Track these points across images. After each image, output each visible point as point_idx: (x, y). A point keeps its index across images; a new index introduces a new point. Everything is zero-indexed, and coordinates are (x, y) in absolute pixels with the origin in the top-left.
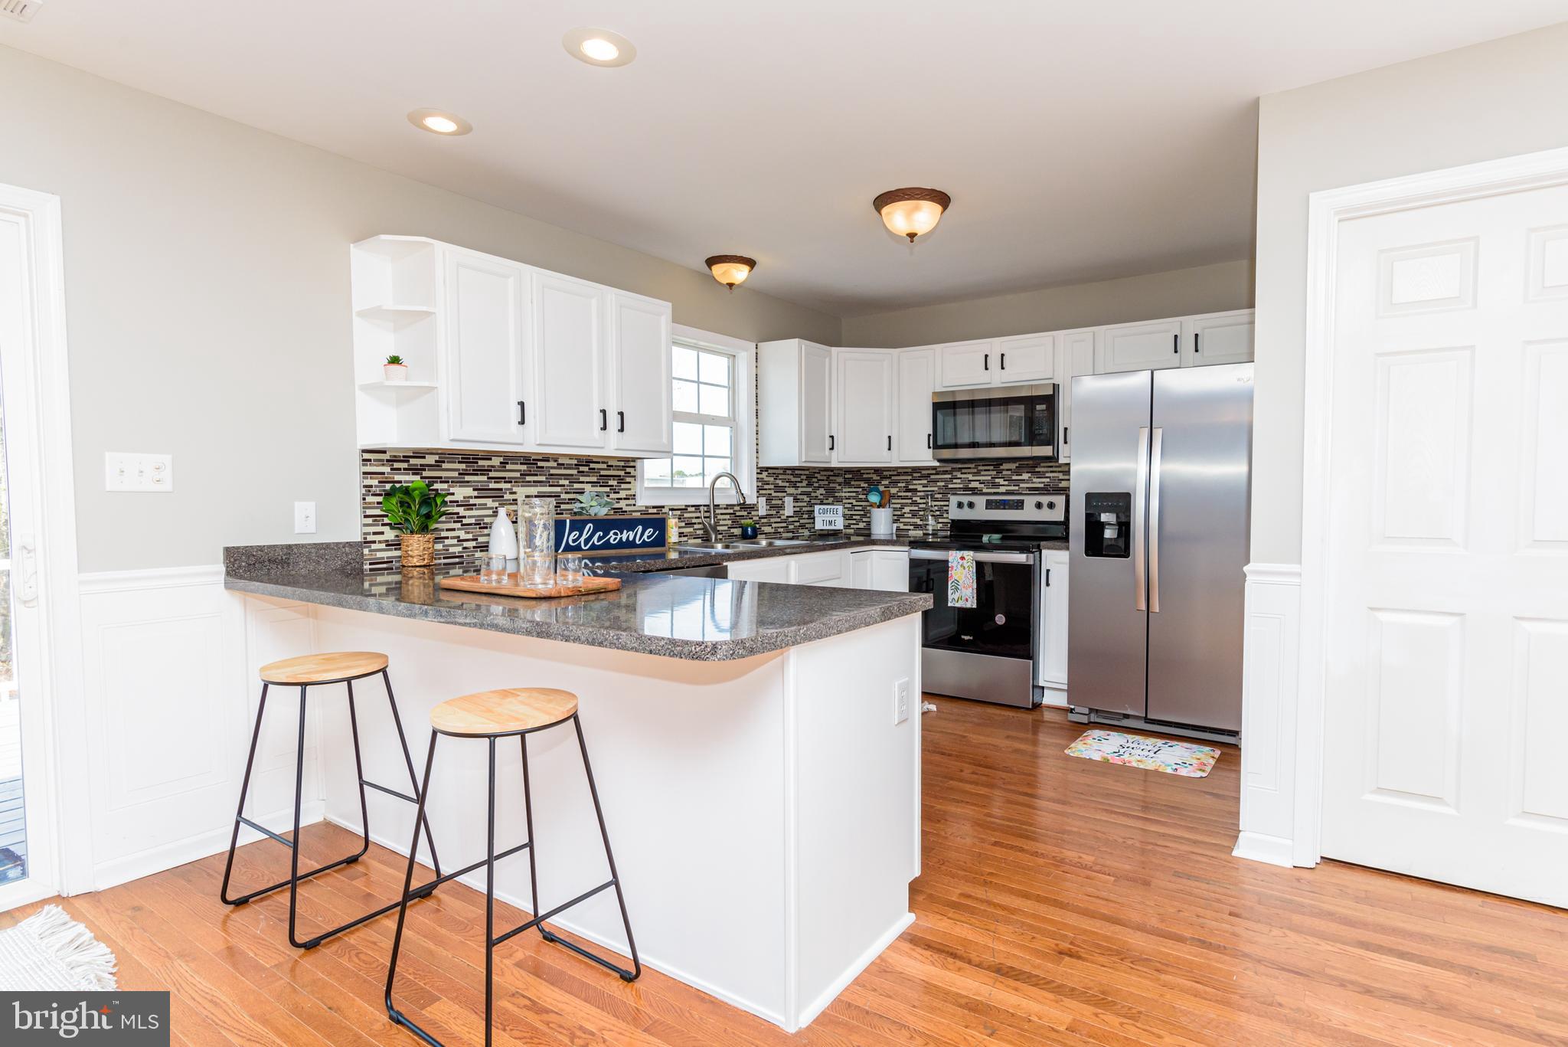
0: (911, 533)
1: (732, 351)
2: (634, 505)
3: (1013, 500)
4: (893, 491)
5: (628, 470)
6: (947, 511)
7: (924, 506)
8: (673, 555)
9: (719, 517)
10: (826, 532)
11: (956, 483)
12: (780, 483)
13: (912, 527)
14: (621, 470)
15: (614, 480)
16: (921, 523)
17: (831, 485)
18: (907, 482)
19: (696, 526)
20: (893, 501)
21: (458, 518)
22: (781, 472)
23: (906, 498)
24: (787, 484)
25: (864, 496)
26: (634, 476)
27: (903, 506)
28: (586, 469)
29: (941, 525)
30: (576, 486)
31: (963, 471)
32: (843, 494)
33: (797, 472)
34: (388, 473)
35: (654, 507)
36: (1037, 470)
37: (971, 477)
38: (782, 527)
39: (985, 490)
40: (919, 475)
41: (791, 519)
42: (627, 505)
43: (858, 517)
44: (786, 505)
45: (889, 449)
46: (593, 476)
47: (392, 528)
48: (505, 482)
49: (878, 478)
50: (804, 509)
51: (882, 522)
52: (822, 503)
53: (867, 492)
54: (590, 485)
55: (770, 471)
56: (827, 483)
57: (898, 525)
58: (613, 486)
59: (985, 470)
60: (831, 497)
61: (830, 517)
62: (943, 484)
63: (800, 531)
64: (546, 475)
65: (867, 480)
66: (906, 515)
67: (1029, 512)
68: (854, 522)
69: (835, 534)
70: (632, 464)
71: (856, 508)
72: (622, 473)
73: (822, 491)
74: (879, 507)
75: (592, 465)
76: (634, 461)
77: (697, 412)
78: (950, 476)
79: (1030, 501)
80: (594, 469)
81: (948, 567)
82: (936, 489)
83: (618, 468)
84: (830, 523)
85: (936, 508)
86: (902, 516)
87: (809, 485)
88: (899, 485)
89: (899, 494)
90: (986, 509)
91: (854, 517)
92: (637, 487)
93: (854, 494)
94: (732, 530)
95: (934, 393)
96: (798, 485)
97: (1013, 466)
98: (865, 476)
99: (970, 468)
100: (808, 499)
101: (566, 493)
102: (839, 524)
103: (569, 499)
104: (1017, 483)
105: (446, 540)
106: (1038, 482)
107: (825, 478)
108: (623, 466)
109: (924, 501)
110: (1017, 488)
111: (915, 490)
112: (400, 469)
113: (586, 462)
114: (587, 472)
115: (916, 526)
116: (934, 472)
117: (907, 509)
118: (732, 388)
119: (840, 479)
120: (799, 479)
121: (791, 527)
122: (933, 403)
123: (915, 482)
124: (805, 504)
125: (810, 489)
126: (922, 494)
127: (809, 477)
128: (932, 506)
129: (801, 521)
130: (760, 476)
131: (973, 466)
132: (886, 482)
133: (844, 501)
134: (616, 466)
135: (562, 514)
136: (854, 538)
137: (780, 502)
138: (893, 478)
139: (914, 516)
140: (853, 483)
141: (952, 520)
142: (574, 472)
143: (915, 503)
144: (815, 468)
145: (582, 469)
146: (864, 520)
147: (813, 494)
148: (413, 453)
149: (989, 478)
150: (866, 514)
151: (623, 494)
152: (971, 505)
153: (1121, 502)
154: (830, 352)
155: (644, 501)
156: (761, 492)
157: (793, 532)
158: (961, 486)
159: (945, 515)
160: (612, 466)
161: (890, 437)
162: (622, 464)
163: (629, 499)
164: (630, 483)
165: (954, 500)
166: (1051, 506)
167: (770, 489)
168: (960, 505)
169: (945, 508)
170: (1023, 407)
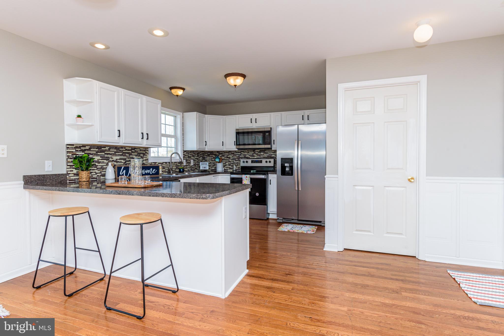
0: (229, 170)
1: (175, 115)
2: (148, 162)
3: (259, 160)
4: (223, 158)
5: (146, 151)
6: (240, 164)
7: (233, 162)
8: (161, 178)
9: (173, 166)
10: (203, 170)
11: (242, 156)
12: (189, 155)
13: (229, 169)
14: (144, 151)
15: (142, 154)
16: (232, 167)
17: (204, 156)
18: (227, 155)
19: (166, 169)
20: (223, 161)
21: (96, 166)
22: (190, 152)
23: (227, 160)
24: (192, 156)
25: (214, 160)
26: (148, 153)
27: (226, 162)
28: (134, 151)
29: (237, 168)
30: (131, 156)
31: (244, 152)
32: (207, 159)
33: (194, 152)
34: (75, 152)
35: (154, 163)
37: (246, 154)
38: (190, 169)
39: (250, 158)
40: (231, 153)
41: (193, 167)
42: (146, 162)
43: (212, 166)
44: (191, 162)
45: (223, 145)
46: (136, 153)
47: (76, 169)
48: (110, 155)
49: (218, 154)
50: (196, 163)
51: (220, 167)
52: (201, 162)
53: (215, 158)
54: (135, 156)
55: (187, 152)
56: (202, 155)
57: (225, 168)
58: (141, 156)
59: (250, 152)
60: (204, 160)
61: (204, 166)
62: (238, 156)
63: (195, 170)
64: (122, 153)
65: (215, 155)
66: (227, 165)
67: (264, 164)
68: (211, 167)
69: (205, 171)
70: (147, 149)
71: (211, 163)
72: (144, 152)
73: (201, 158)
74: (219, 163)
75: (136, 150)
76: (148, 148)
77: (165, 134)
78: (240, 153)
79: (264, 161)
80: (136, 151)
81: (242, 180)
82: (236, 157)
83: (143, 151)
84: (205, 168)
85: (236, 163)
86: (226, 165)
87: (198, 156)
88: (225, 156)
89: (225, 159)
90: (251, 163)
91: (211, 166)
92: (149, 157)
93: (211, 159)
94: (176, 170)
95: (236, 129)
96: (195, 156)
98: (214, 153)
99: (246, 151)
100: (197, 160)
101: (128, 158)
102: (207, 168)
103: (129, 160)
104: (260, 155)
105: (92, 173)
106: (266, 155)
107: (202, 154)
108: (145, 150)
109: (233, 161)
111: (230, 158)
112: (78, 151)
113: (134, 149)
114: (134, 152)
115: (230, 168)
116: (235, 152)
117: (227, 163)
118: (175, 126)
119: (207, 154)
120: (195, 154)
121: (193, 169)
122: (236, 132)
123: (229, 155)
124: (197, 162)
125: (198, 157)
126: (232, 159)
127: (198, 154)
128: (235, 162)
129: (196, 167)
130: (184, 153)
131: (247, 150)
132: (221, 155)
133: (208, 161)
134: (142, 150)
135: (127, 165)
136: (211, 172)
137: (190, 161)
138: (223, 154)
139: (229, 165)
140: (210, 155)
141: (241, 166)
142: (130, 152)
143: (230, 161)
144: (199, 151)
145: (133, 151)
146: (214, 167)
147: (199, 159)
148: (82, 145)
149: (252, 154)
150: (215, 165)
151: (144, 159)
152: (247, 162)
153: (290, 161)
154: (205, 116)
155: (150, 161)
156: (184, 158)
157: (193, 171)
159: (239, 165)
160: (141, 150)
161: (223, 142)
162: (144, 149)
163: (146, 160)
164: (147, 155)
165: (242, 160)
166: (270, 162)
167: (187, 157)
168: (244, 162)
169: (239, 163)
170: (262, 134)
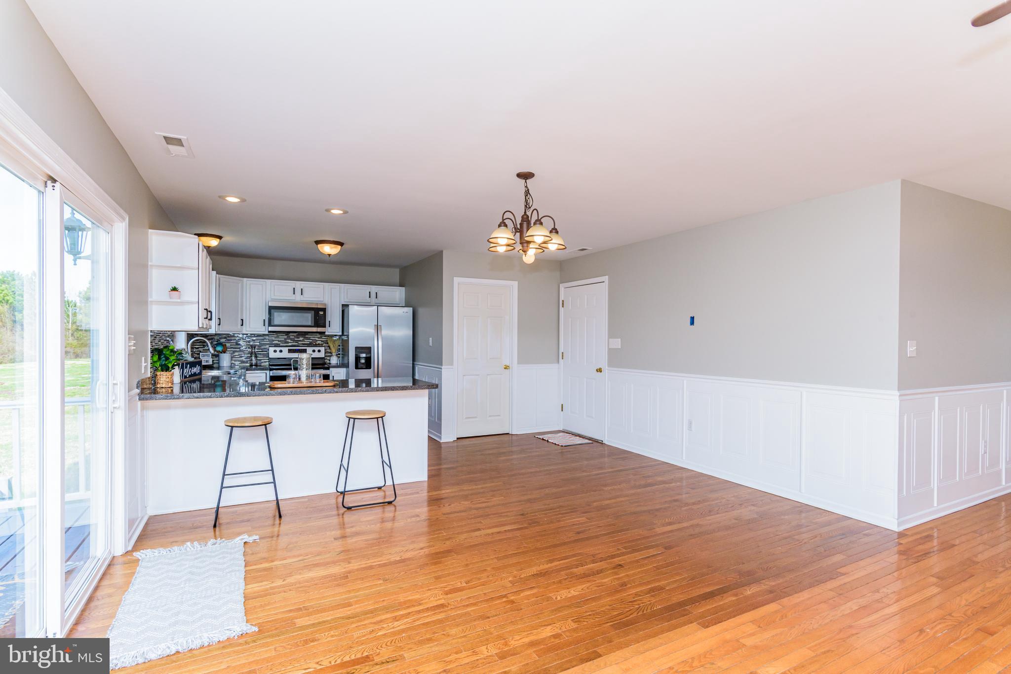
3: (300, 349)
18: (238, 340)
31: (270, 336)
36: (307, 336)
37: (272, 339)
39: (281, 345)
45: (242, 325)
51: (225, 360)
59: (281, 336)
61: (207, 358)
62: (258, 341)
67: (310, 354)
78: (262, 338)
79: (308, 349)
82: (256, 344)
85: (258, 353)
90: (289, 353)
95: (271, 303)
97: (295, 334)
104: (297, 342)
106: (307, 342)
110: (297, 344)
111: (243, 344)
115: (243, 362)
116: (259, 336)
122: (270, 306)
126: (248, 346)
128: (254, 352)
141: (270, 358)
143: (242, 351)
149: (283, 339)
152: (281, 351)
153: (368, 350)
158: (268, 343)
161: (242, 320)
165: (271, 349)
166: (319, 351)
168: (275, 351)
170: (313, 312)
